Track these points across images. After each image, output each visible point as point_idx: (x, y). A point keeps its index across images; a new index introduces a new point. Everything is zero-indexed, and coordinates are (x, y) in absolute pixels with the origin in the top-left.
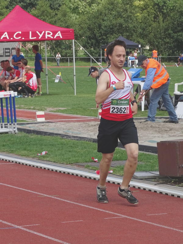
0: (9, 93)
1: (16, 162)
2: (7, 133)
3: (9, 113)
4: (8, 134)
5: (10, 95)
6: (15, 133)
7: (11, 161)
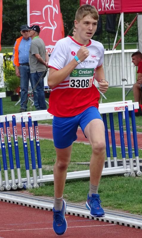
0: (124, 105)
1: (118, 223)
2: (121, 175)
3: (126, 140)
4: (122, 177)
5: (126, 108)
6: (137, 175)
7: (110, 222)
